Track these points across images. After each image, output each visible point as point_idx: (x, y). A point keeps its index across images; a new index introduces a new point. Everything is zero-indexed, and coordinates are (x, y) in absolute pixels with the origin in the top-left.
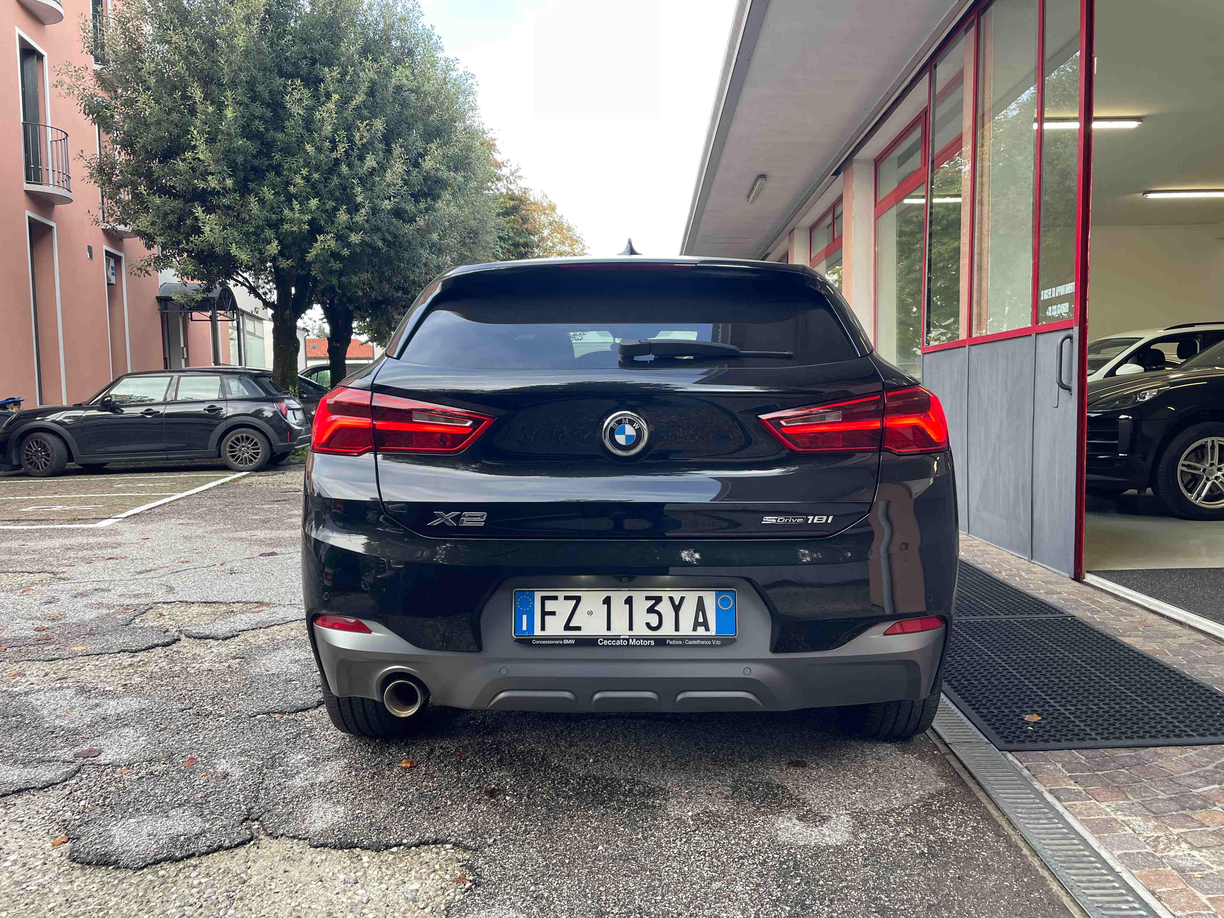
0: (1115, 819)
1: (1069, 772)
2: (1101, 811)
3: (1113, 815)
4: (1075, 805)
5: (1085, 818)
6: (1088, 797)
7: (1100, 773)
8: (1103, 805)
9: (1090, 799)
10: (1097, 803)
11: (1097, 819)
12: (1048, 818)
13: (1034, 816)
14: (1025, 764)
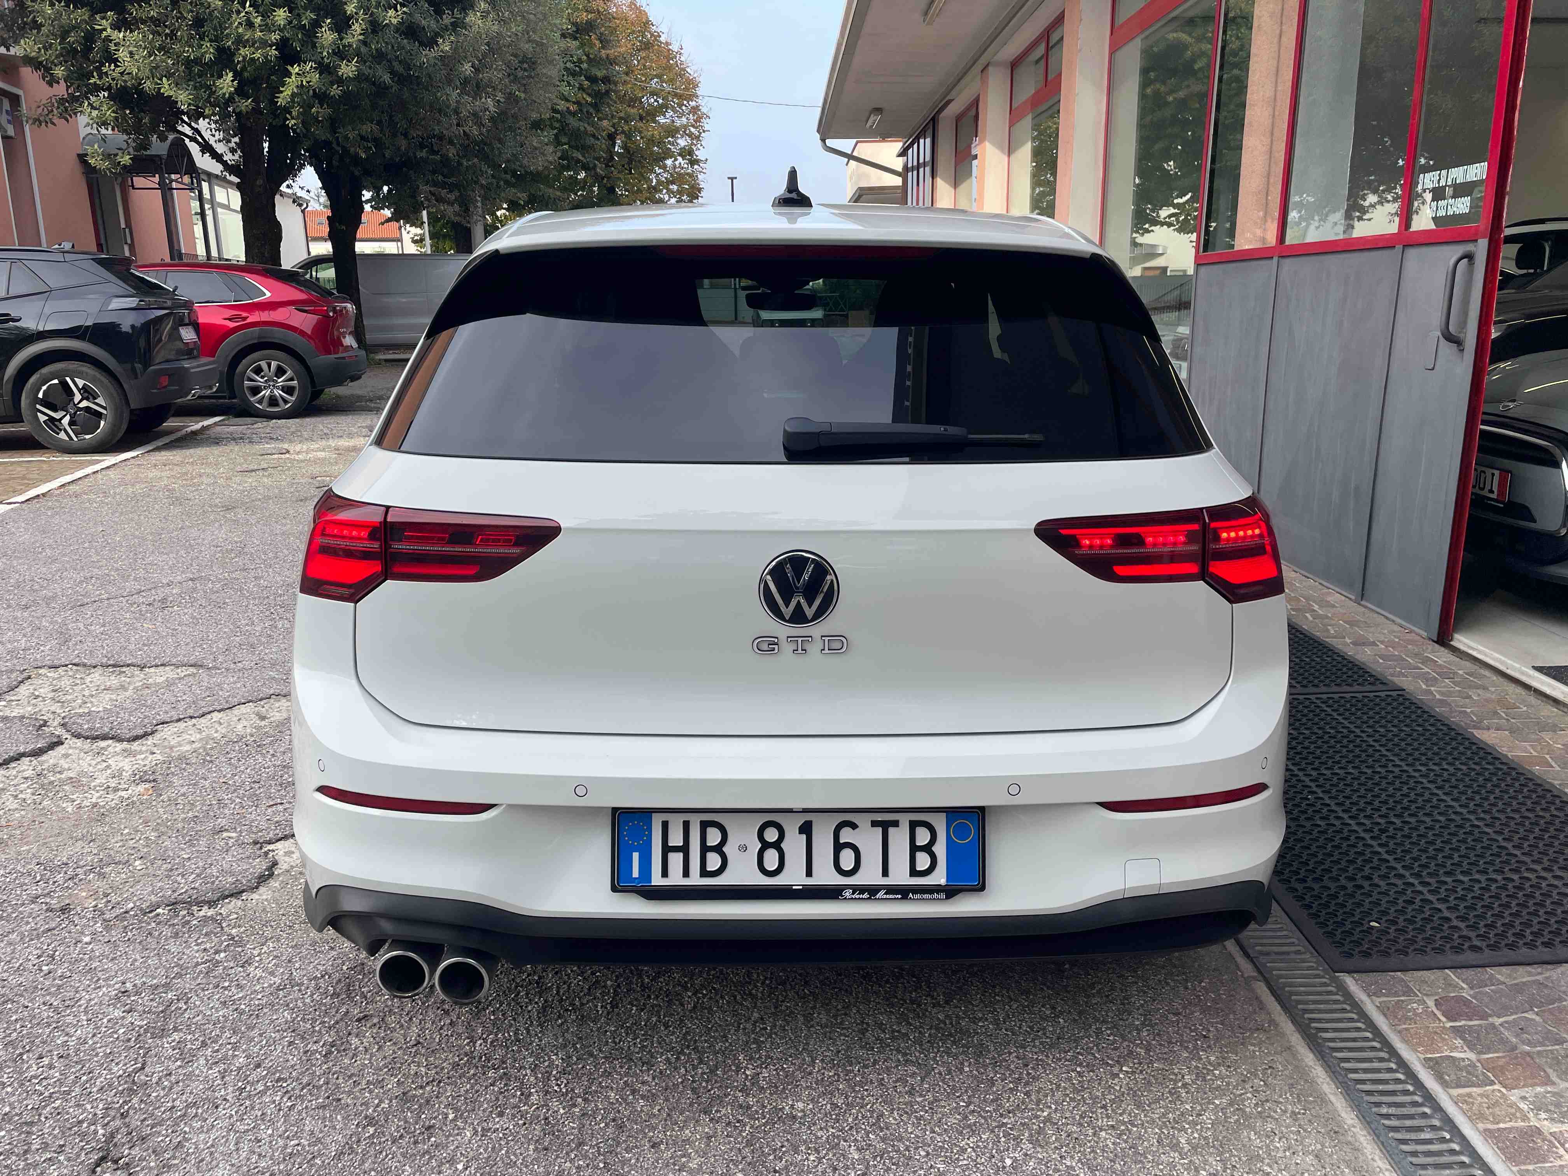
0: (1539, 1131)
1: (1450, 1019)
2: (1515, 1113)
3: (1534, 1122)
4: (1469, 1095)
5: (1490, 1126)
6: (1488, 1078)
7: (1498, 1021)
8: (1514, 1096)
9: (1492, 1083)
10: (1503, 1090)
11: (1510, 1130)
12: (1433, 1128)
13: (1408, 1123)
14: (1378, 1000)
